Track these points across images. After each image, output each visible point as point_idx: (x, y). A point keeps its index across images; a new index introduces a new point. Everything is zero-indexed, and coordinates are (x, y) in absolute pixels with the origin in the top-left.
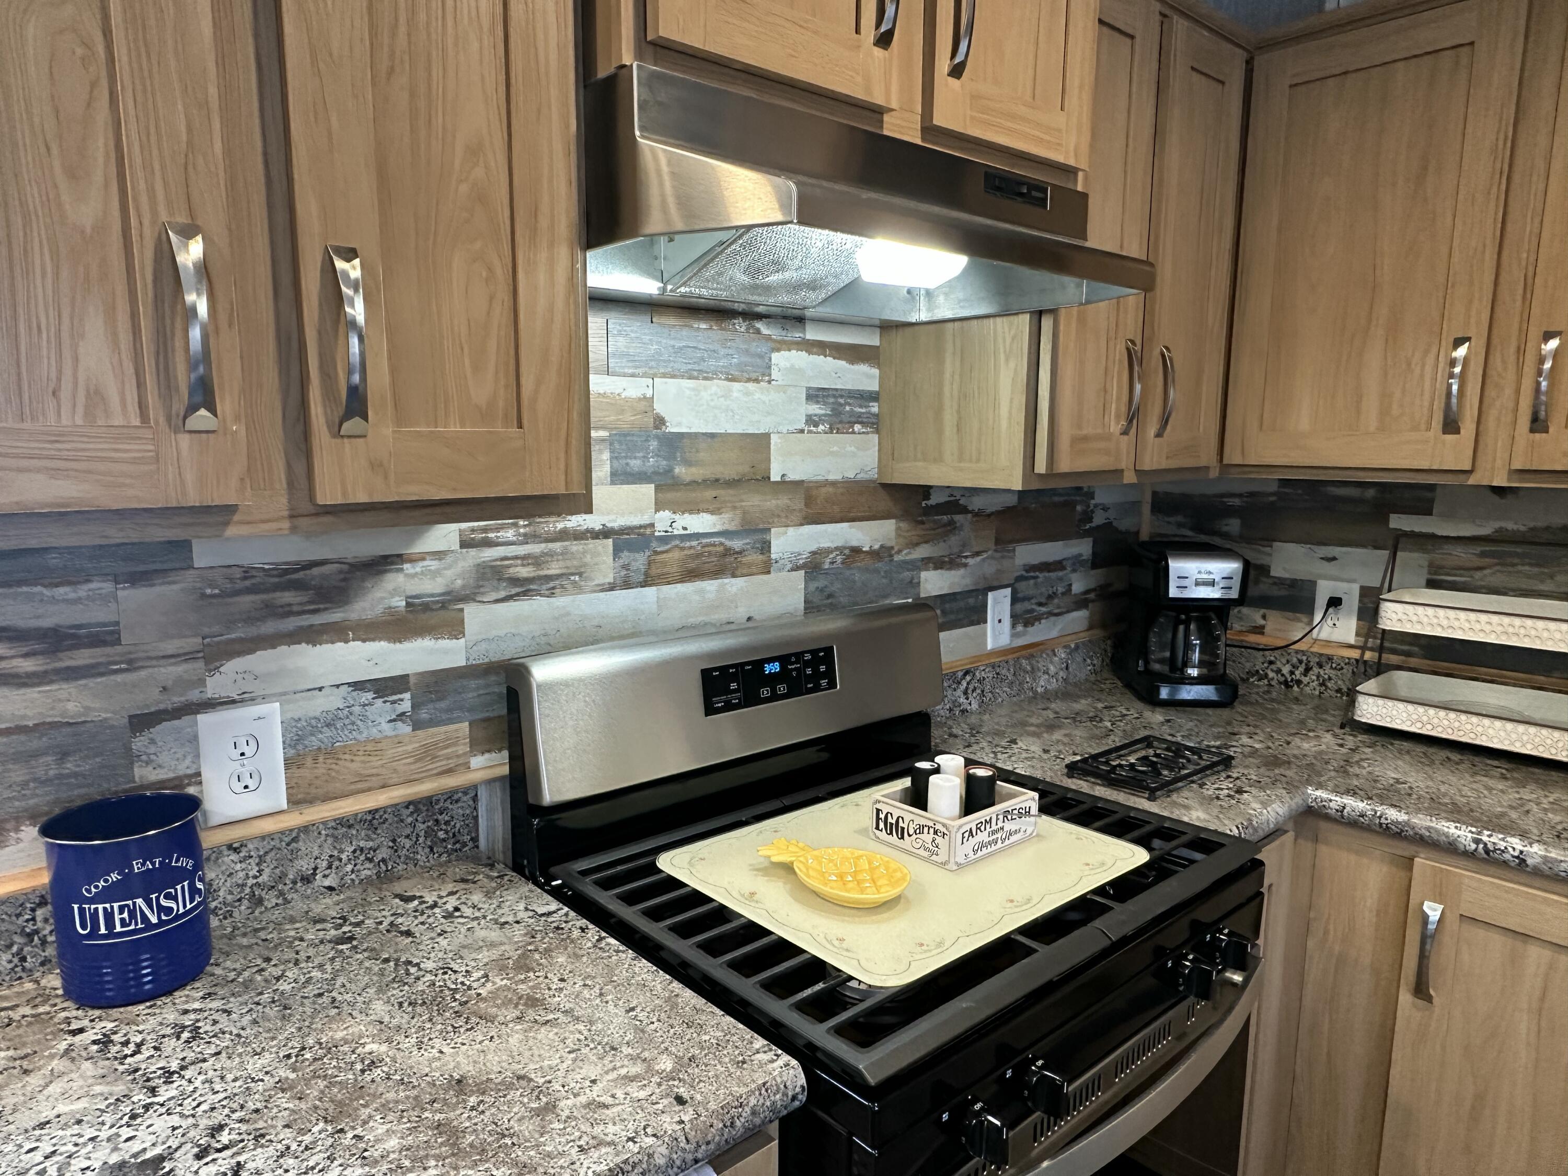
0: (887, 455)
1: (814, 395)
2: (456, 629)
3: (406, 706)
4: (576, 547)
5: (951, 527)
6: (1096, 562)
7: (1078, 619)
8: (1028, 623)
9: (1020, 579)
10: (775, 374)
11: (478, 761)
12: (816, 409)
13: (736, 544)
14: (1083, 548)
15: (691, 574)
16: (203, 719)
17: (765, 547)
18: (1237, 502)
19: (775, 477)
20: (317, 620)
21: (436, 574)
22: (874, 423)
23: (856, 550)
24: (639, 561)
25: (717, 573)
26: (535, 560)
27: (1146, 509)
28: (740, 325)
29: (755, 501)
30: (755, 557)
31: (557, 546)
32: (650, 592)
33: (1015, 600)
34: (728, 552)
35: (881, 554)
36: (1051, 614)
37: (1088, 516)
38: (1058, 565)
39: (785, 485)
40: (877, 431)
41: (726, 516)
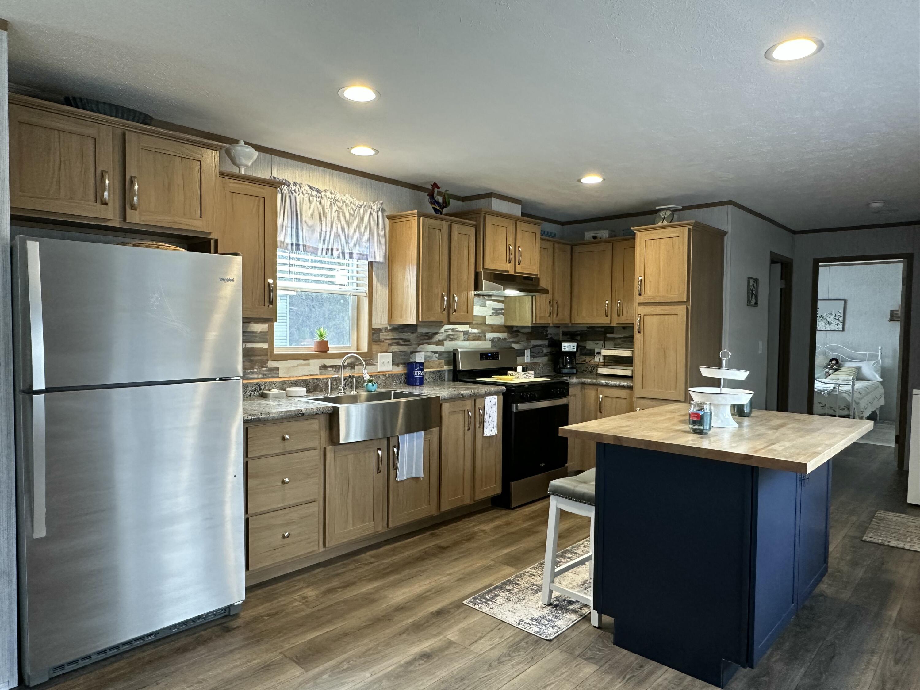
0: (505, 320)
1: (493, 309)
2: (443, 345)
3: (437, 356)
4: (458, 333)
5: (517, 336)
6: (549, 346)
7: (545, 359)
8: (534, 358)
9: (532, 348)
10: (487, 305)
11: (445, 367)
12: (493, 311)
13: (480, 335)
14: (546, 342)
15: (474, 340)
16: (417, 354)
17: (485, 336)
18: (578, 333)
19: (487, 324)
20: (428, 341)
21: (441, 336)
22: (503, 314)
23: (500, 338)
24: (466, 337)
25: (477, 340)
26: (453, 335)
27: (561, 335)
28: (482, 297)
29: (484, 328)
30: (483, 338)
31: (456, 333)
32: (468, 342)
33: (531, 352)
34: (479, 336)
35: (505, 339)
36: (539, 357)
37: (547, 335)
38: (540, 346)
39: (489, 325)
40: (504, 316)
41: (479, 330)
